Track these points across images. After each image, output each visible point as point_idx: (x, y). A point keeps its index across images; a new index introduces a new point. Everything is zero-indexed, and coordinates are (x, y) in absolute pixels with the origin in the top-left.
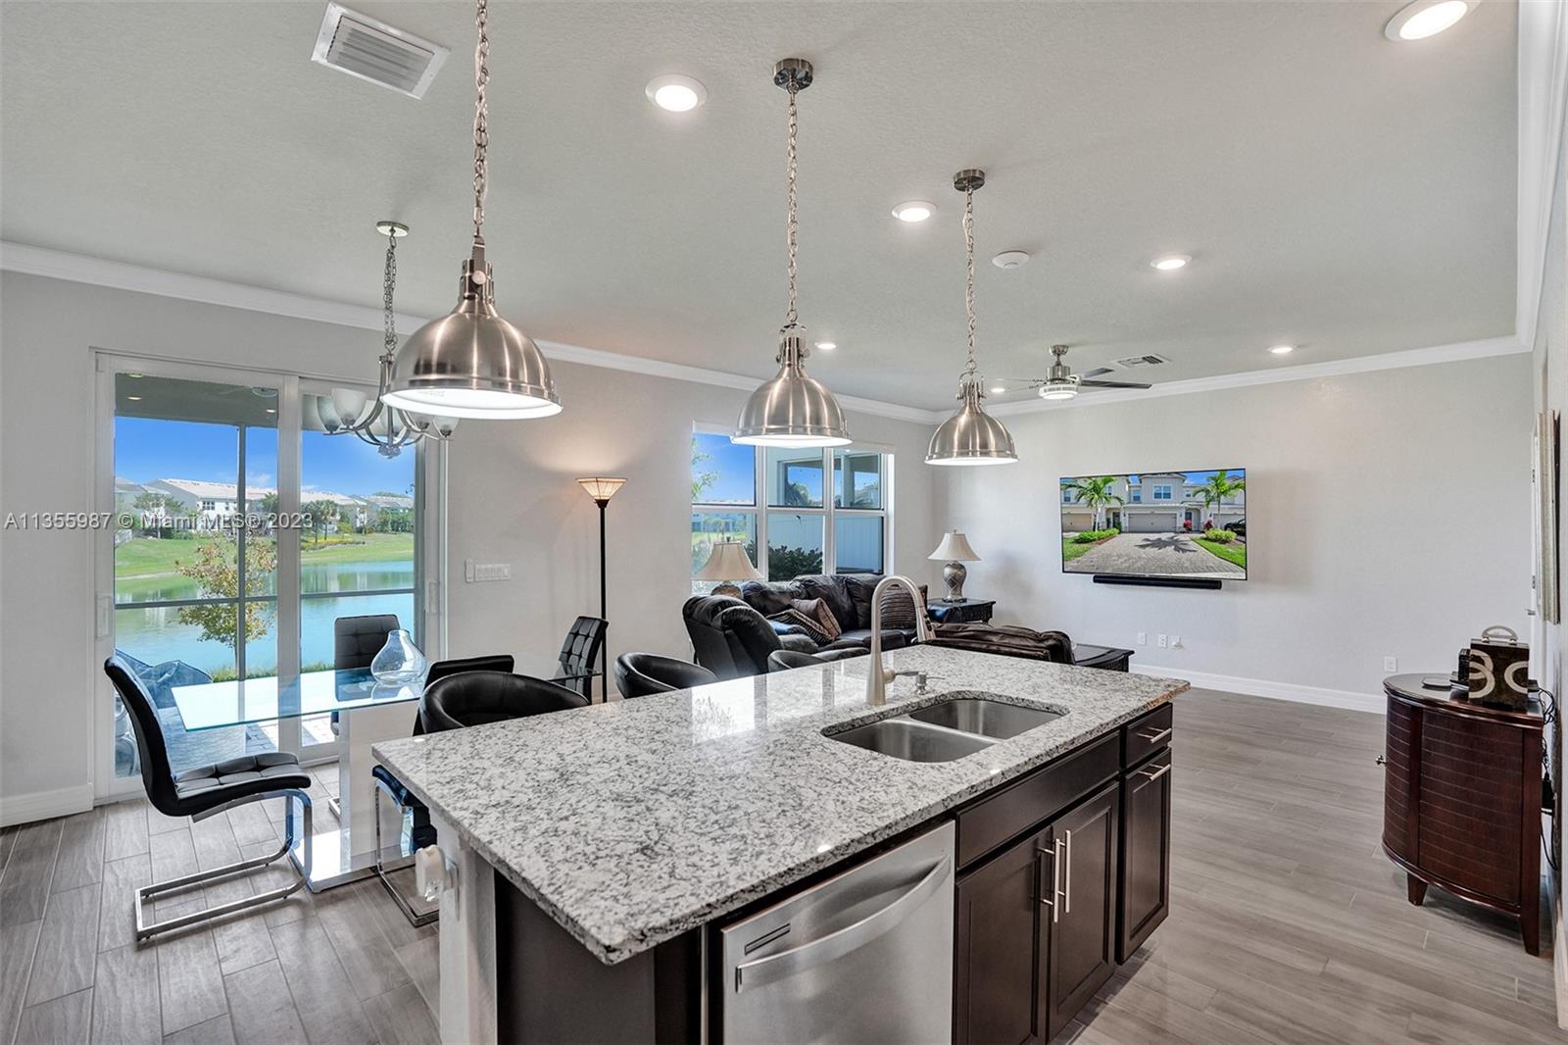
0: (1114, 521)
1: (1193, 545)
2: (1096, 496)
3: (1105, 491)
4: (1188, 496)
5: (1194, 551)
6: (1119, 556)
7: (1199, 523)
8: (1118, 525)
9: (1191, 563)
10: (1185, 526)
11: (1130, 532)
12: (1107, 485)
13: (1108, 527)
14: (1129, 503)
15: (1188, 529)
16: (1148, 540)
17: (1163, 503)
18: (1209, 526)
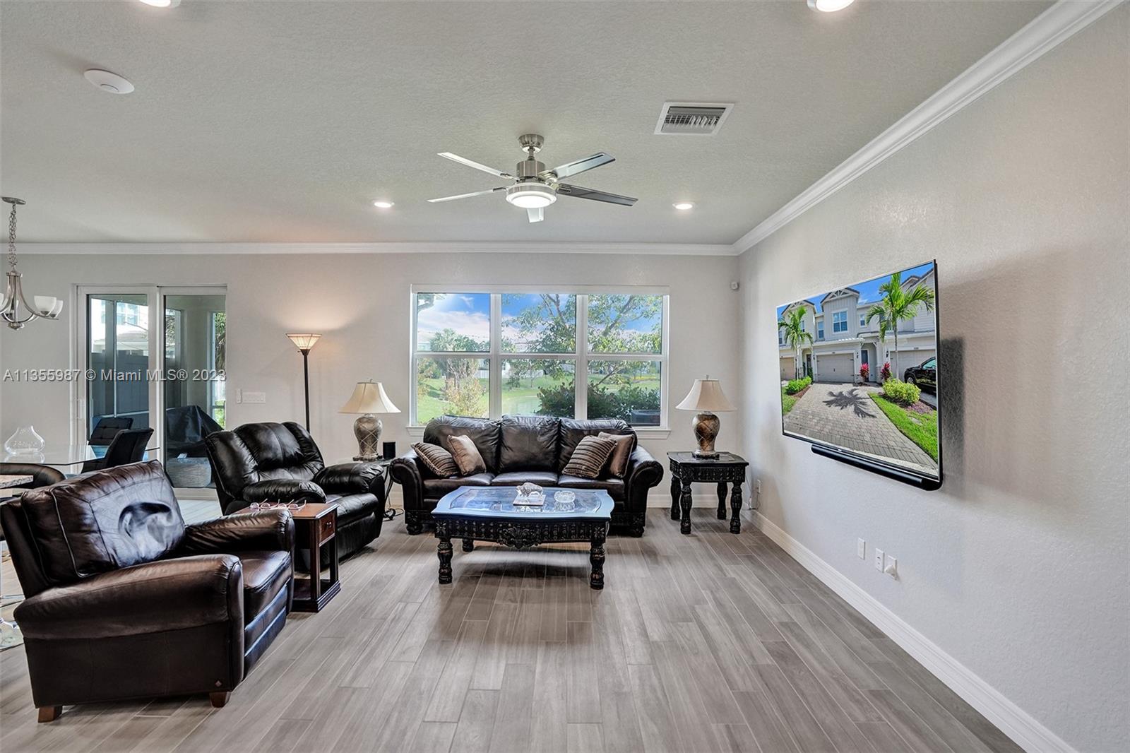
1: (871, 407)
2: (795, 334)
4: (863, 323)
5: (873, 416)
7: (875, 369)
8: (809, 372)
9: (871, 437)
10: (863, 372)
11: (819, 382)
12: (803, 319)
13: (803, 374)
14: (818, 341)
15: (865, 378)
16: (831, 394)
17: (841, 337)
18: (886, 373)
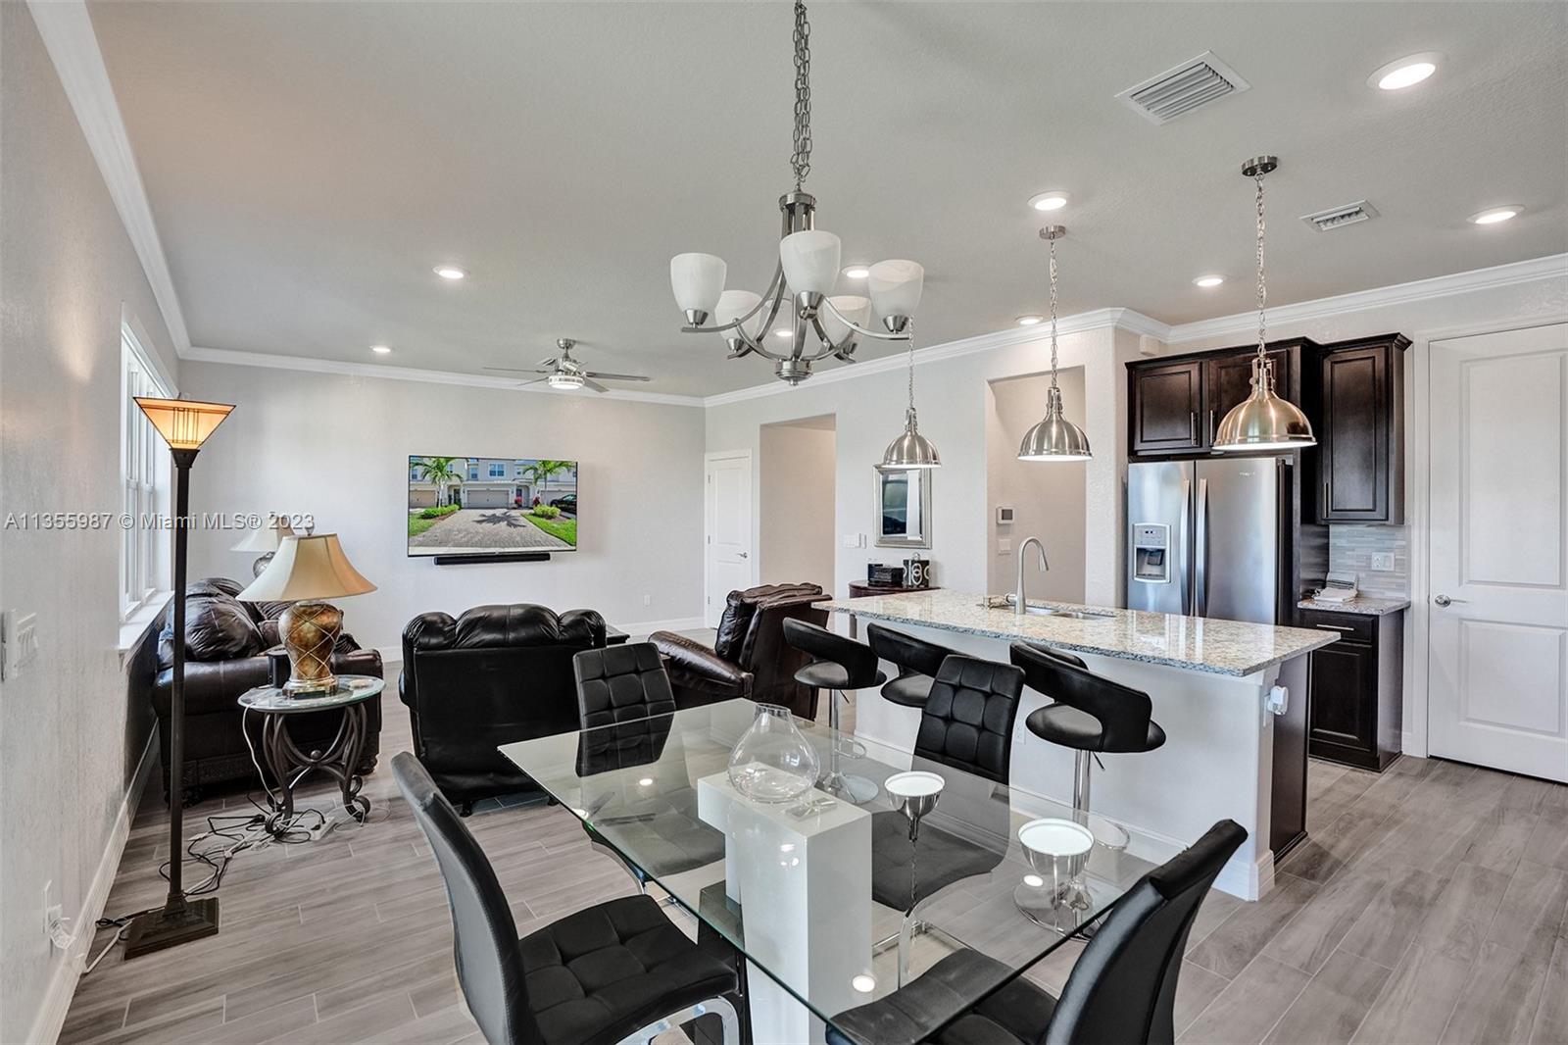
0: (455, 498)
1: (523, 521)
2: (439, 474)
3: (447, 468)
4: (519, 473)
5: (525, 526)
6: (459, 531)
8: (458, 502)
9: (522, 538)
10: (516, 502)
11: (469, 508)
12: (449, 463)
13: (450, 503)
14: (468, 480)
15: (519, 505)
16: (484, 516)
17: (497, 480)
18: (537, 502)
